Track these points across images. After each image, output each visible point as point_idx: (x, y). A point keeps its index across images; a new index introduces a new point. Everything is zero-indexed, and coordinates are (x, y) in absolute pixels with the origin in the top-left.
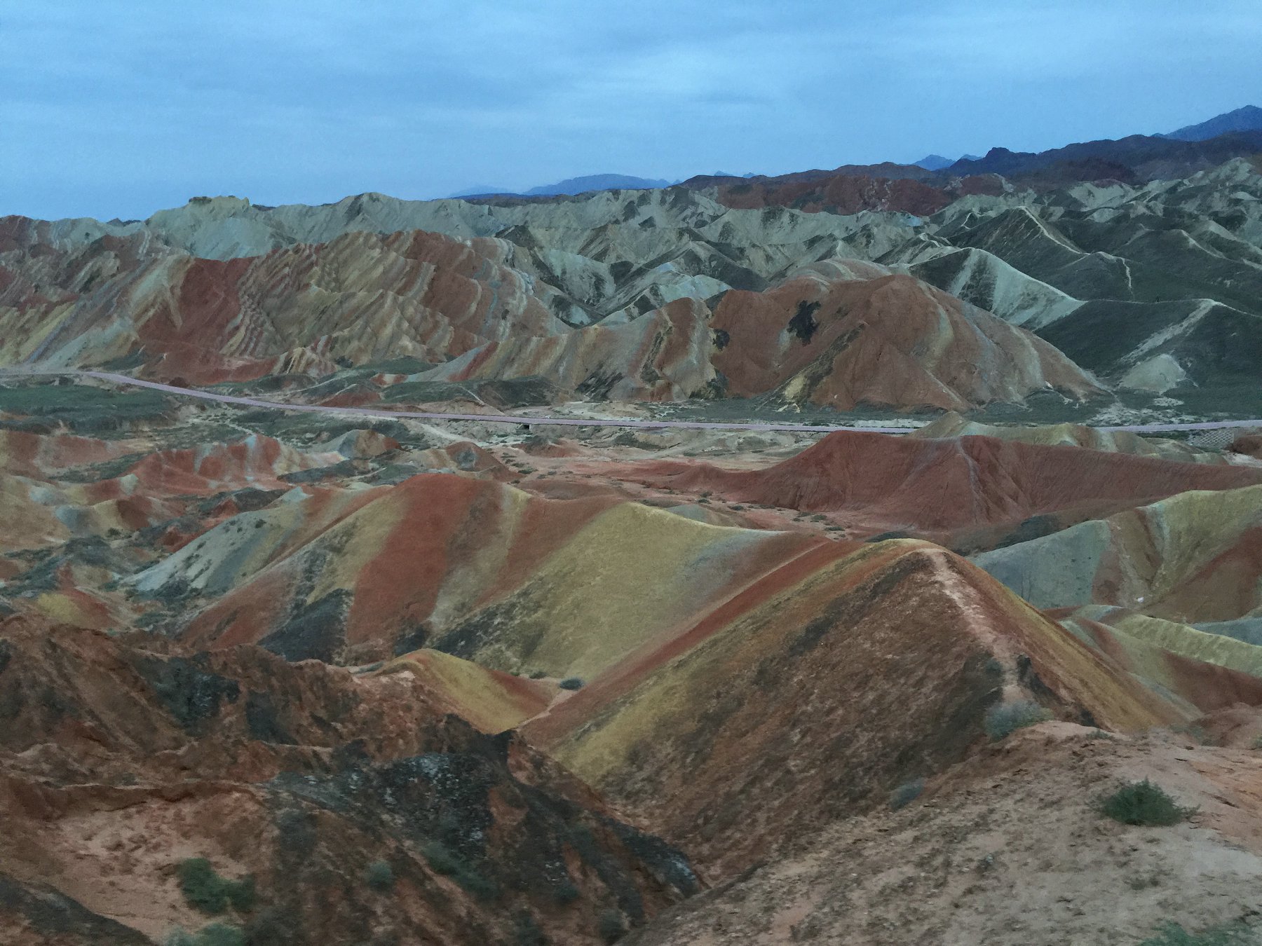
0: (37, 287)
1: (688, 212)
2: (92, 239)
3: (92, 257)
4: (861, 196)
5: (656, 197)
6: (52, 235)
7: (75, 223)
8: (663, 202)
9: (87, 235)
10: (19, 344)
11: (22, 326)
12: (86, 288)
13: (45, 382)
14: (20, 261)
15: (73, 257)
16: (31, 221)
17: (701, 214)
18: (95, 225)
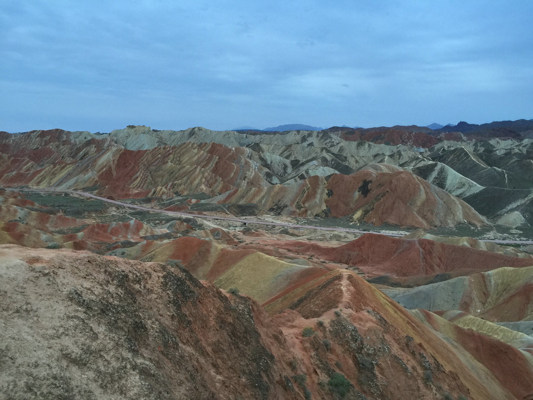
0: (63, 157)
1: (328, 141)
2: (87, 140)
3: (85, 147)
4: (401, 138)
5: (315, 134)
6: (72, 137)
7: (81, 133)
8: (318, 136)
9: (85, 138)
10: (51, 179)
11: (53, 172)
12: (82, 158)
13: (59, 195)
14: (58, 147)
15: (78, 146)
16: (64, 131)
17: (333, 142)
18: (89, 134)
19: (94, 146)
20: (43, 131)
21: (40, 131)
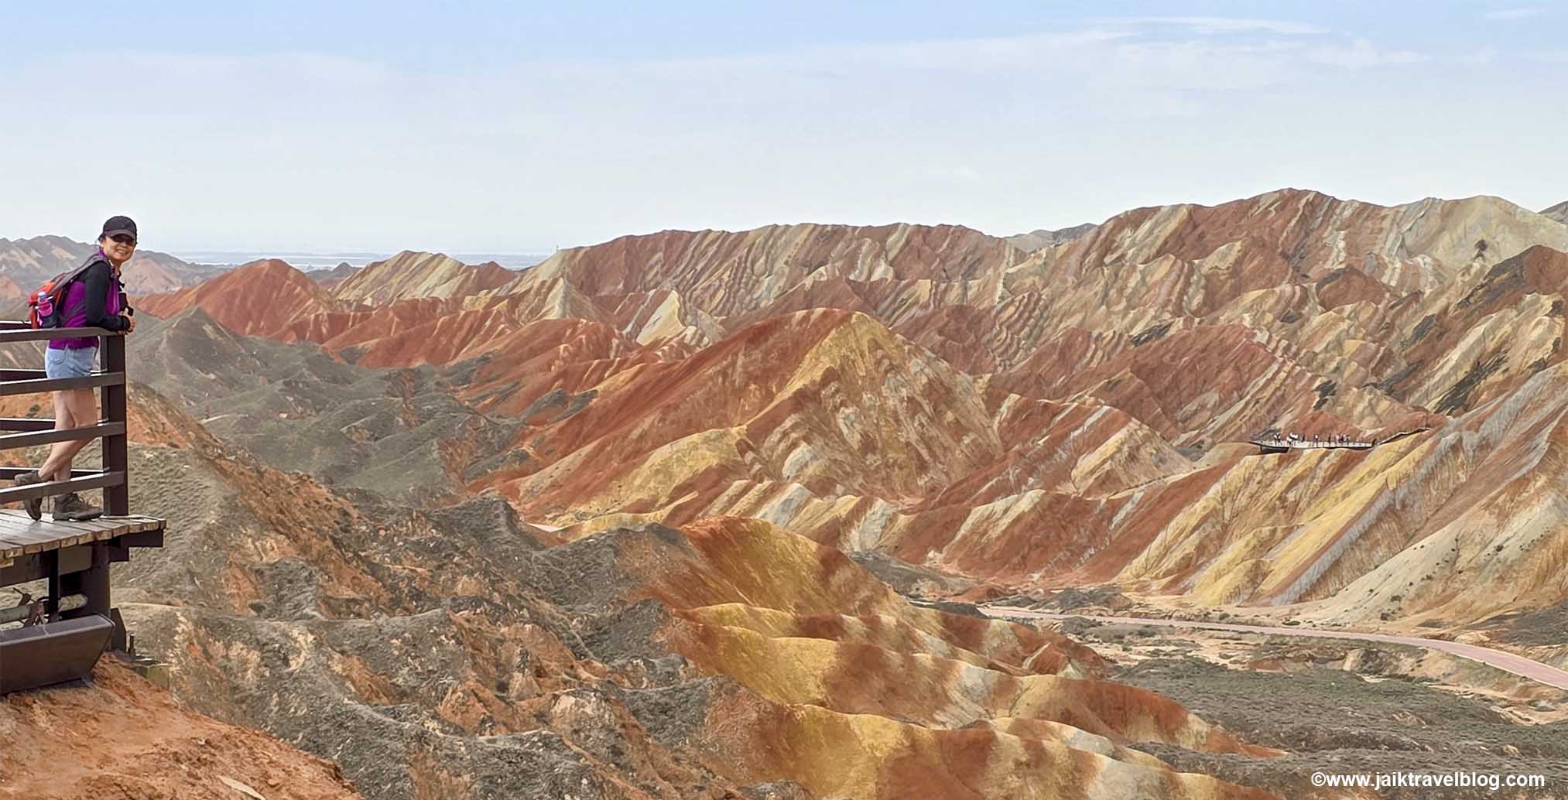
19: (1547, 302)
20: (1196, 208)
21: (1176, 208)
